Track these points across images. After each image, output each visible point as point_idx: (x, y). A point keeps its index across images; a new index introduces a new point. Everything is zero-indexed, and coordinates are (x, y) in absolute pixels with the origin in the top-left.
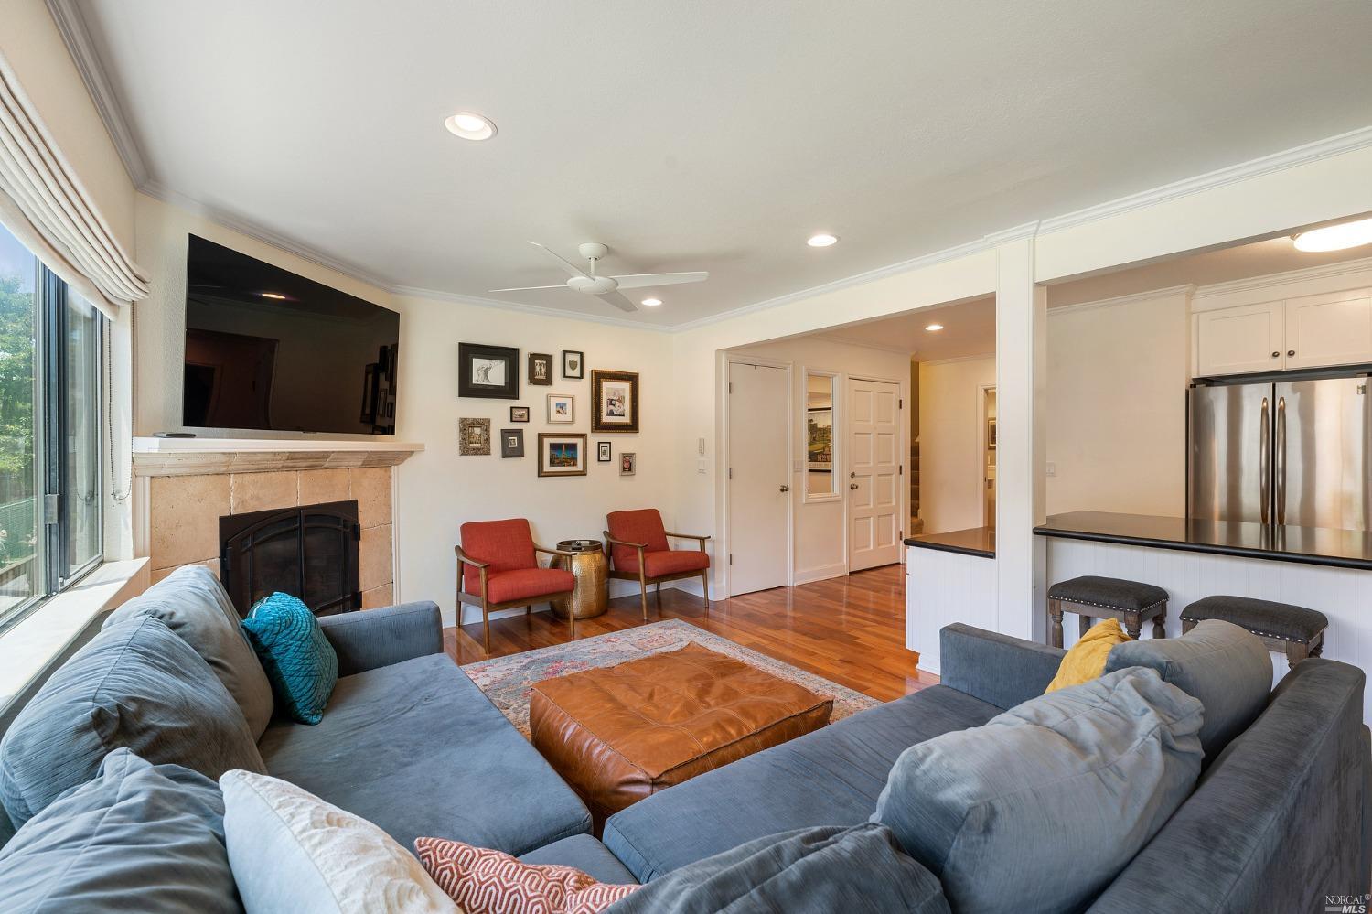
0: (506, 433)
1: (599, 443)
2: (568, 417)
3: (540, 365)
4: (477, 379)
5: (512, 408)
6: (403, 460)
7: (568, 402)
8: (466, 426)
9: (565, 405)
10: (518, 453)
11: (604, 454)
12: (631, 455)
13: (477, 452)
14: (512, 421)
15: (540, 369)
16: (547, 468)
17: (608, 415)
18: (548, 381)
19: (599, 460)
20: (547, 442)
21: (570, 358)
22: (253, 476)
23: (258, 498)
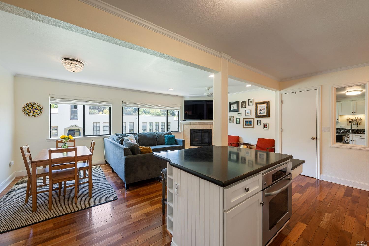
0: (237, 119)
1: (258, 120)
2: (250, 115)
4: (232, 108)
5: (238, 114)
9: (249, 112)
10: (239, 123)
12: (267, 124)
16: (245, 126)
19: (258, 125)
20: (245, 120)
21: (250, 101)
22: (195, 125)
23: (195, 128)
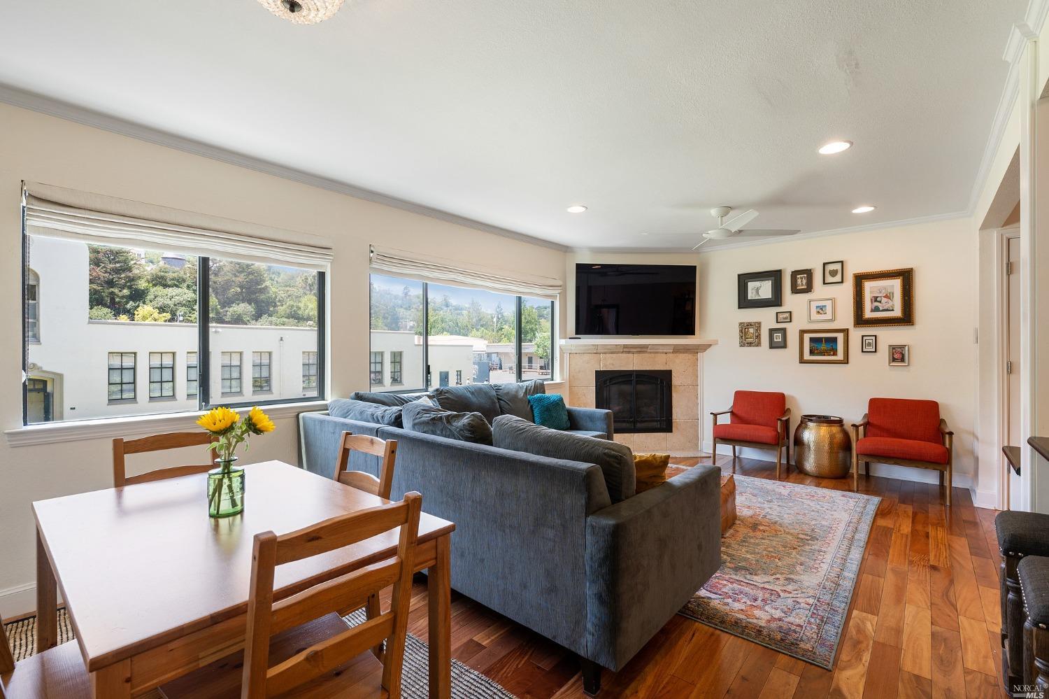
0: (772, 331)
1: (863, 336)
2: (829, 316)
3: (802, 278)
4: (751, 295)
5: (777, 313)
6: (705, 350)
7: (828, 304)
8: (744, 328)
9: (825, 306)
10: (784, 345)
11: (869, 347)
12: (903, 347)
13: (750, 344)
14: (777, 322)
15: (802, 282)
16: (807, 356)
17: (872, 311)
18: (809, 289)
19: (862, 351)
20: (807, 337)
21: (830, 267)
22: (610, 355)
23: (613, 365)
